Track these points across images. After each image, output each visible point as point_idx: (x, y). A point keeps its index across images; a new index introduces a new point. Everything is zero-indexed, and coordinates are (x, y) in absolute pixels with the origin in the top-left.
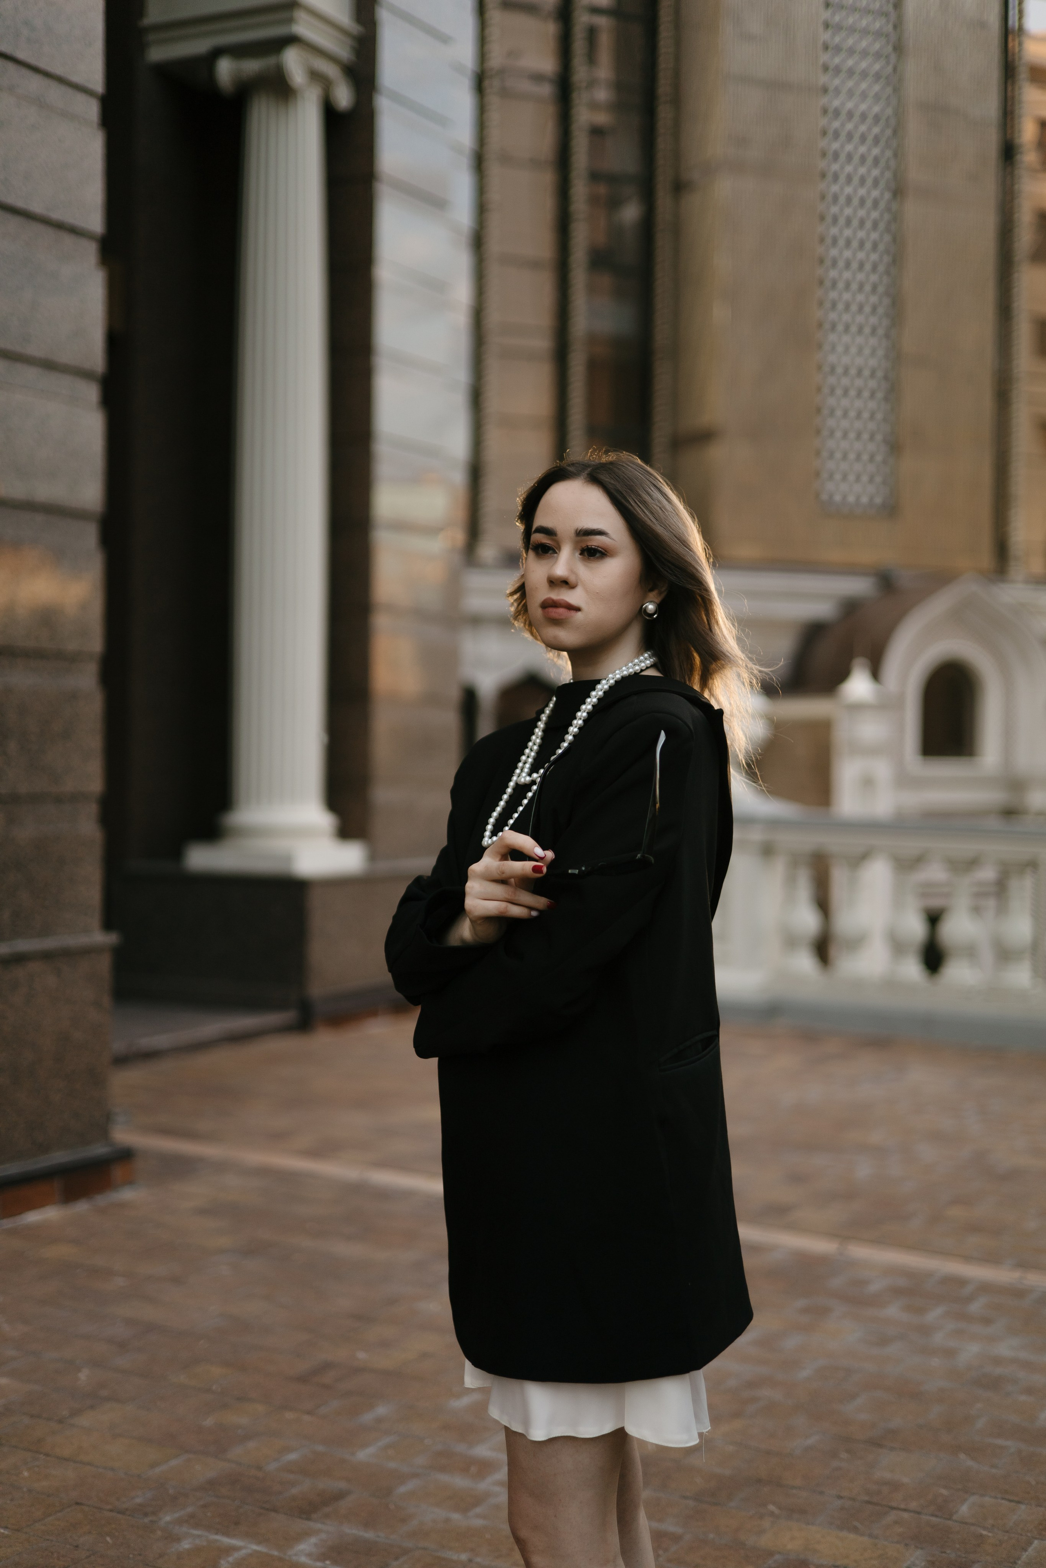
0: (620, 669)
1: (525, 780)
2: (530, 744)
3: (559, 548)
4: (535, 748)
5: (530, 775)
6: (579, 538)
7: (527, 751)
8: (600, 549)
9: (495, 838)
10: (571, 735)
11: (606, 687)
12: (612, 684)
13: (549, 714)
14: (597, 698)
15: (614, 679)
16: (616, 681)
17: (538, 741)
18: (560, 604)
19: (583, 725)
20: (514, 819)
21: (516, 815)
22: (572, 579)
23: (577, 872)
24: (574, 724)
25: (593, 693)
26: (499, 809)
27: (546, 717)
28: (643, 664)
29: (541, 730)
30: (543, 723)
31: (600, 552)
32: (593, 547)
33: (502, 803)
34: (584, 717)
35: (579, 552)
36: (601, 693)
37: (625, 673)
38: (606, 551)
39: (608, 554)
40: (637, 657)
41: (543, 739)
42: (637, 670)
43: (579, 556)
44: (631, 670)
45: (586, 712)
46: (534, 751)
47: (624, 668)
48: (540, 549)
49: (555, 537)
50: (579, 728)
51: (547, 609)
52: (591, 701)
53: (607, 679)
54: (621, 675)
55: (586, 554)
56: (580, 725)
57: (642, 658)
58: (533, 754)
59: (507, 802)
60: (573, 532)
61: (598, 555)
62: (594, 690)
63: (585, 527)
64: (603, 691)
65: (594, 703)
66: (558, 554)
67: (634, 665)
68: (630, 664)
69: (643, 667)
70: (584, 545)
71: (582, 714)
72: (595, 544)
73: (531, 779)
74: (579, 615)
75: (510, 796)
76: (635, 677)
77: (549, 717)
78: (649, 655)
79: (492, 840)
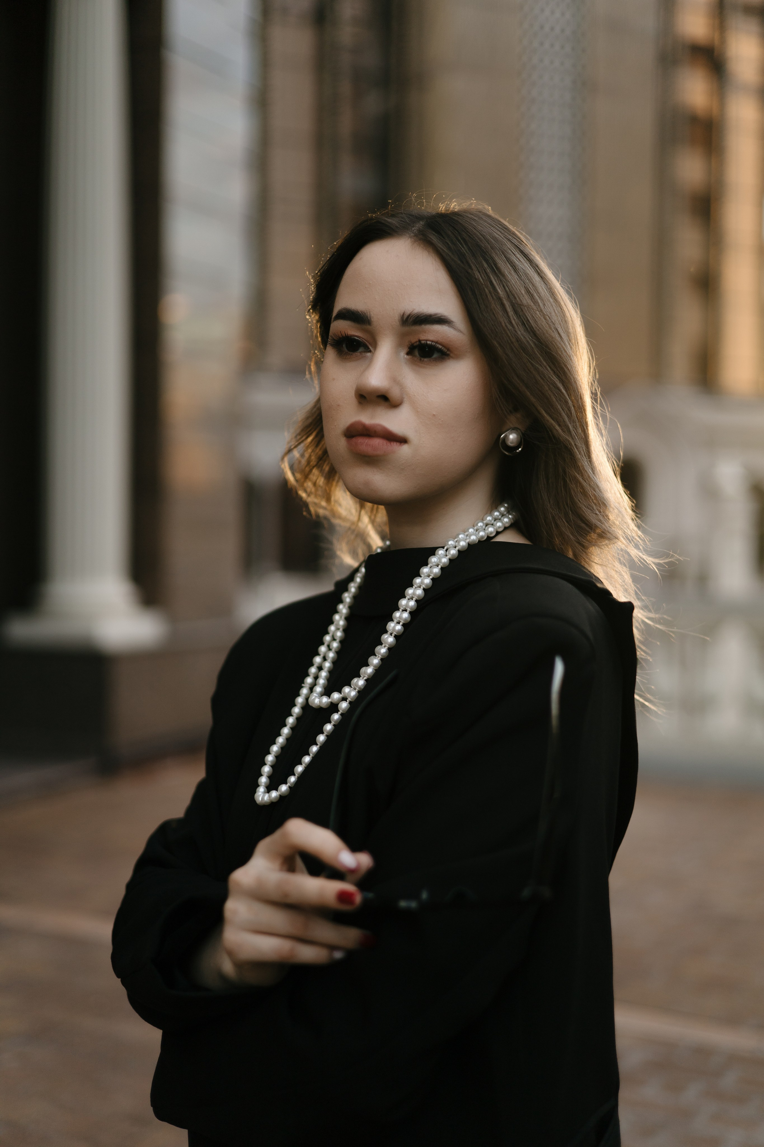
0: (464, 531)
1: (320, 702)
2: (327, 638)
3: (375, 345)
4: (335, 645)
5: (327, 692)
6: (406, 329)
7: (323, 649)
8: (440, 347)
9: (274, 794)
10: (391, 634)
11: (445, 560)
12: (453, 555)
13: (355, 593)
14: (431, 577)
15: (457, 548)
16: (459, 551)
17: (339, 634)
18: (375, 432)
19: (409, 619)
20: (304, 765)
21: (307, 759)
22: (395, 393)
23: (413, 904)
24: (396, 618)
25: (425, 570)
26: (281, 740)
27: (350, 598)
28: (499, 524)
29: (343, 617)
30: (347, 606)
31: (440, 351)
32: (428, 342)
33: (286, 731)
34: (411, 608)
35: (406, 350)
36: (436, 570)
37: (473, 538)
38: (448, 350)
39: (451, 355)
40: (490, 512)
41: (345, 630)
42: (491, 533)
43: (405, 356)
44: (482, 534)
45: (414, 599)
46: (333, 650)
47: (471, 530)
48: (344, 346)
49: (368, 327)
50: (403, 625)
51: (354, 439)
52: (422, 582)
53: (446, 548)
54: (468, 541)
55: (416, 353)
56: (405, 620)
57: (496, 514)
58: (331, 655)
59: (292, 729)
60: (397, 318)
61: (435, 355)
62: (426, 564)
63: (416, 311)
64: (440, 567)
65: (427, 585)
66: (373, 354)
67: (487, 525)
68: (480, 524)
69: (499, 527)
70: (414, 339)
71: (408, 602)
72: (431, 338)
73: (330, 700)
74: (404, 450)
75: (298, 719)
76: (487, 543)
77: (355, 598)
78: (506, 508)
79: (269, 797)
